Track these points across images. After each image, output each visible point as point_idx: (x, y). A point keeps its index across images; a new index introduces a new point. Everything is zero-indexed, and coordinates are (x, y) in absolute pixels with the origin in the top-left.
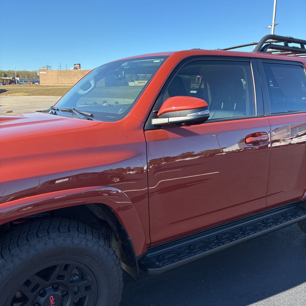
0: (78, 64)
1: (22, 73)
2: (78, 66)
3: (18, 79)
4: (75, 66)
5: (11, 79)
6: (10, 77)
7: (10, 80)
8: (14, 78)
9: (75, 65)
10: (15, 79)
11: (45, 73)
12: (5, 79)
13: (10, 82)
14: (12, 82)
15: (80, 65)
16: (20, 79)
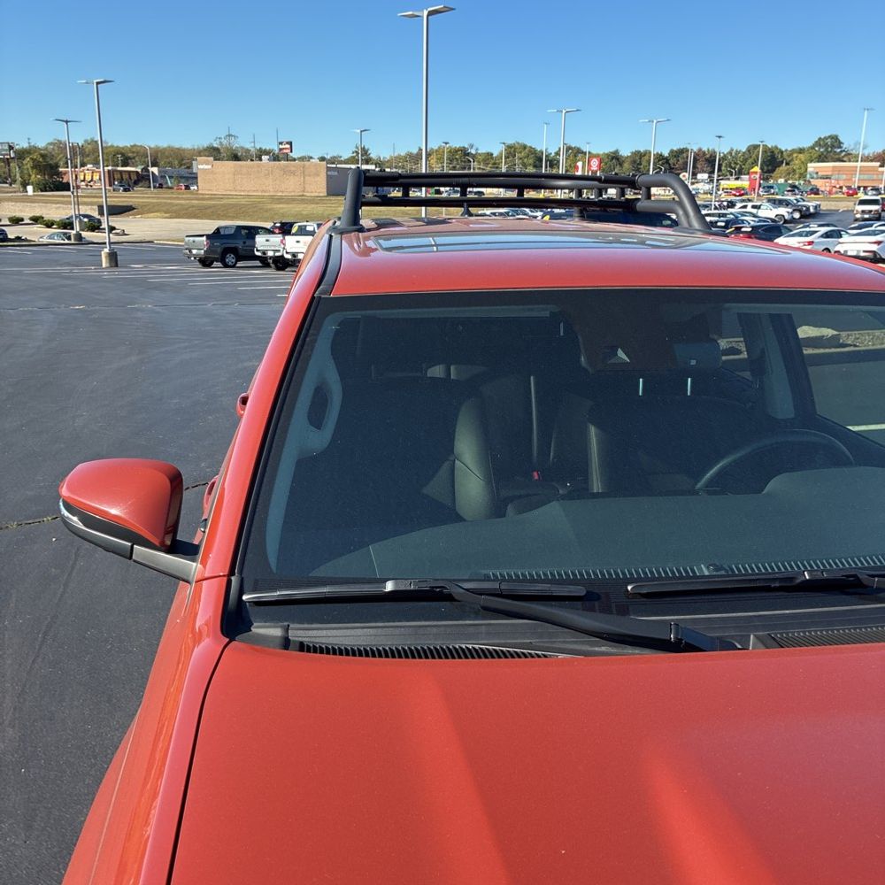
0: (287, 143)
1: (167, 154)
2: (288, 146)
3: (155, 170)
4: (281, 146)
5: (139, 170)
6: (136, 166)
7: (137, 172)
8: (146, 169)
9: (281, 143)
10: (148, 171)
11: (210, 167)
12: (125, 171)
13: (136, 178)
14: (142, 179)
15: (291, 144)
16: (159, 172)
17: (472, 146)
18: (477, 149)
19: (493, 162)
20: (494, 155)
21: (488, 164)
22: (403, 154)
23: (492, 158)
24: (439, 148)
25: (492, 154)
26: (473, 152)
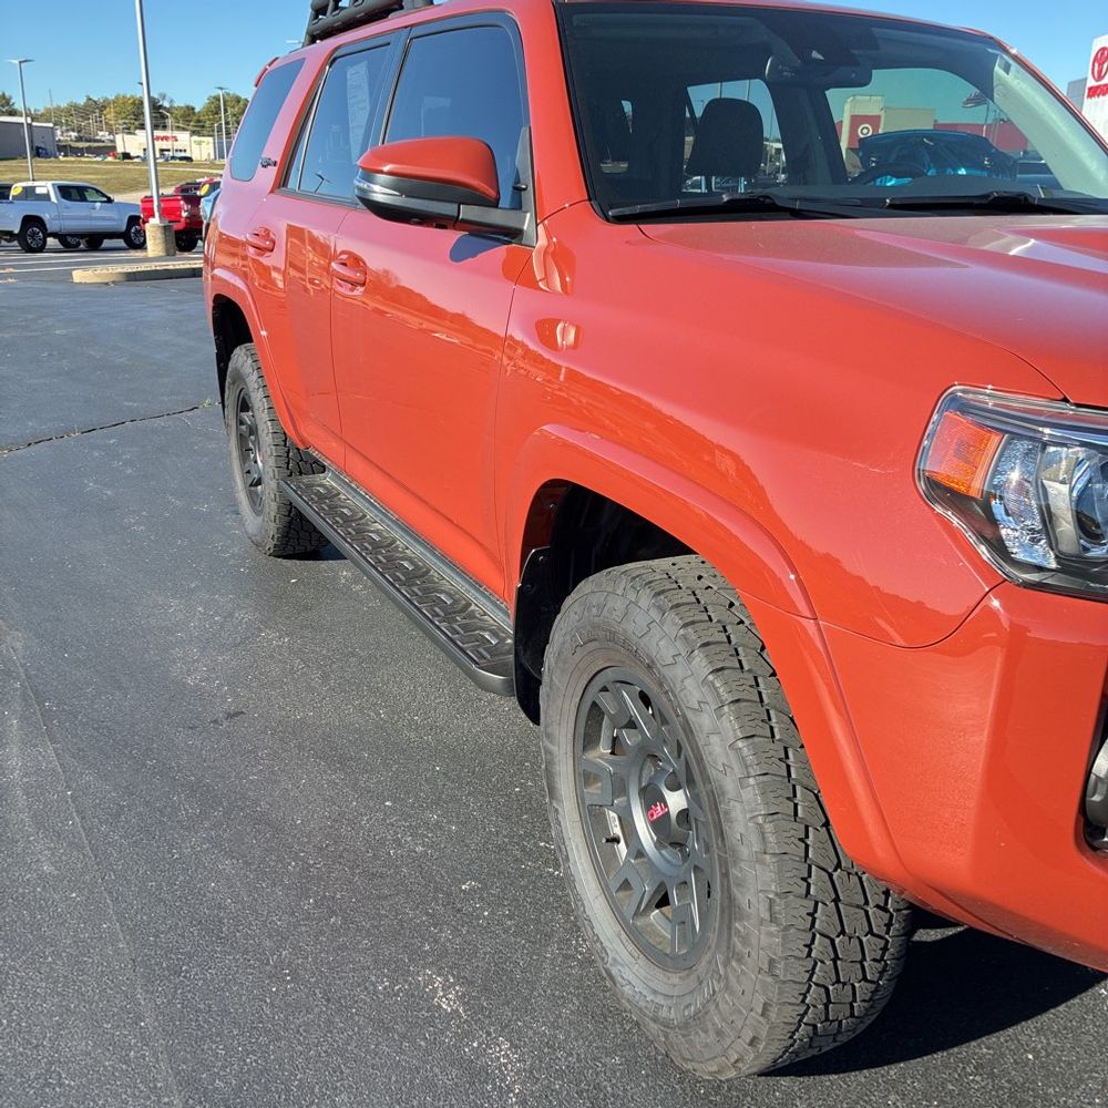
17: (164, 97)
18: (171, 101)
19: (195, 118)
20: (197, 110)
21: (190, 121)
22: (64, 105)
23: (194, 113)
24: (117, 98)
25: (193, 109)
26: (166, 104)
